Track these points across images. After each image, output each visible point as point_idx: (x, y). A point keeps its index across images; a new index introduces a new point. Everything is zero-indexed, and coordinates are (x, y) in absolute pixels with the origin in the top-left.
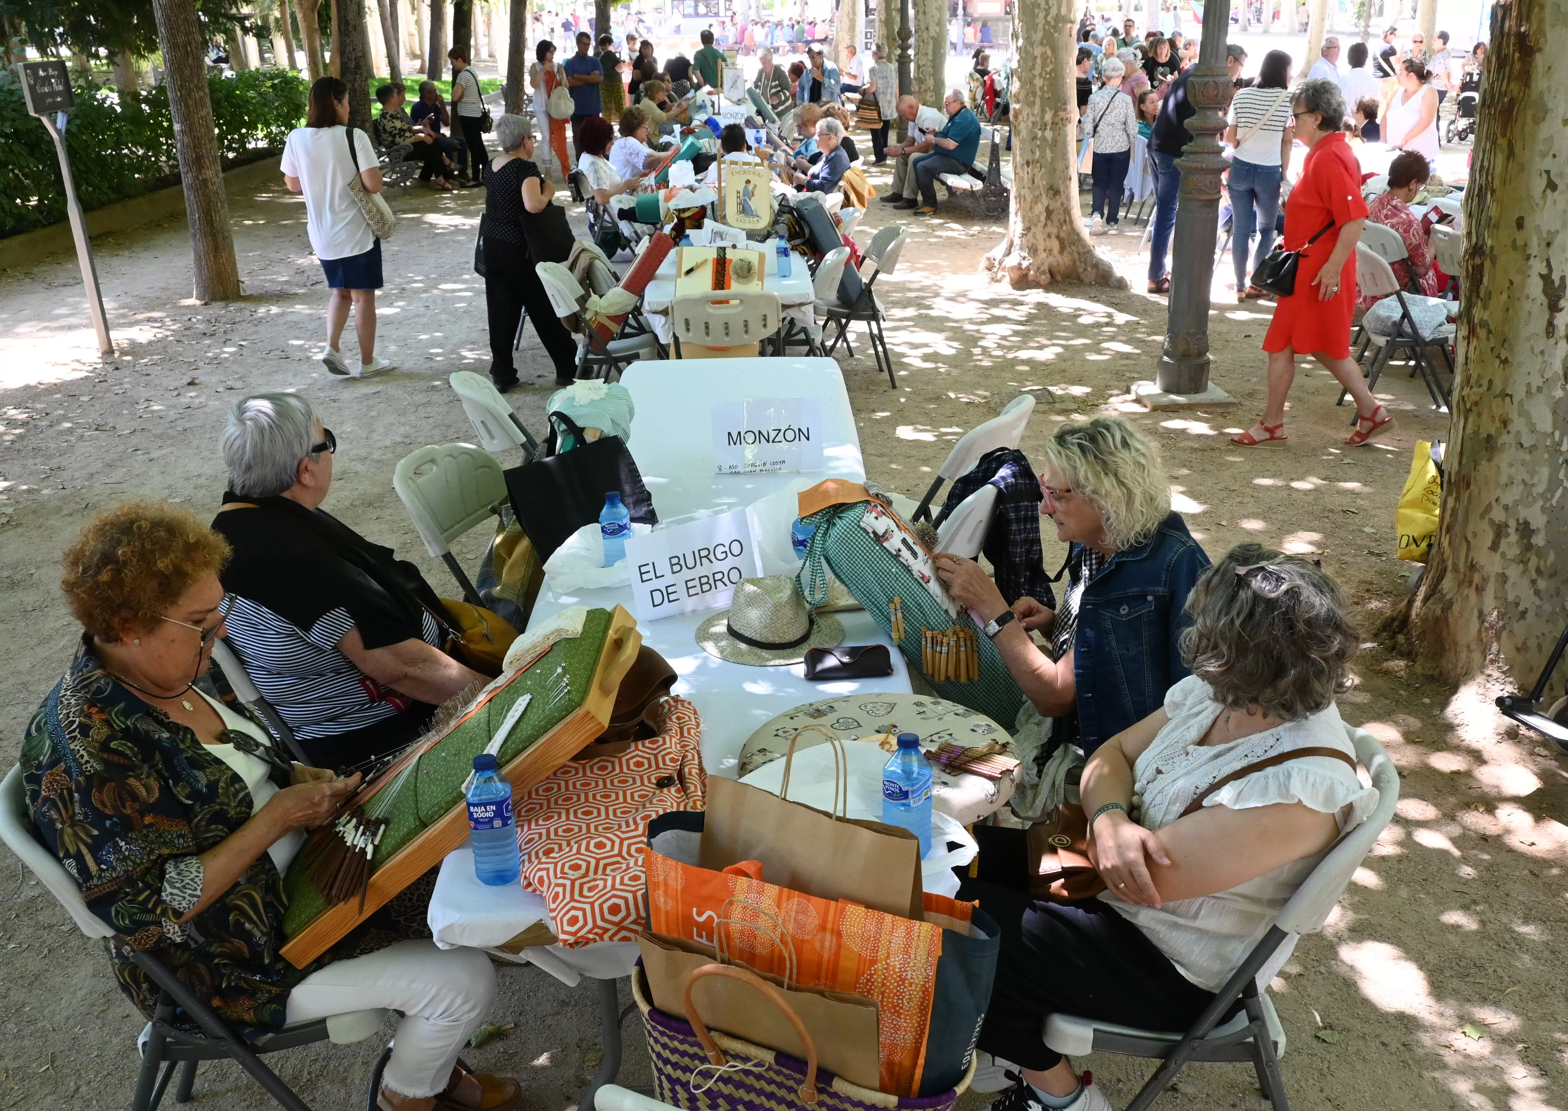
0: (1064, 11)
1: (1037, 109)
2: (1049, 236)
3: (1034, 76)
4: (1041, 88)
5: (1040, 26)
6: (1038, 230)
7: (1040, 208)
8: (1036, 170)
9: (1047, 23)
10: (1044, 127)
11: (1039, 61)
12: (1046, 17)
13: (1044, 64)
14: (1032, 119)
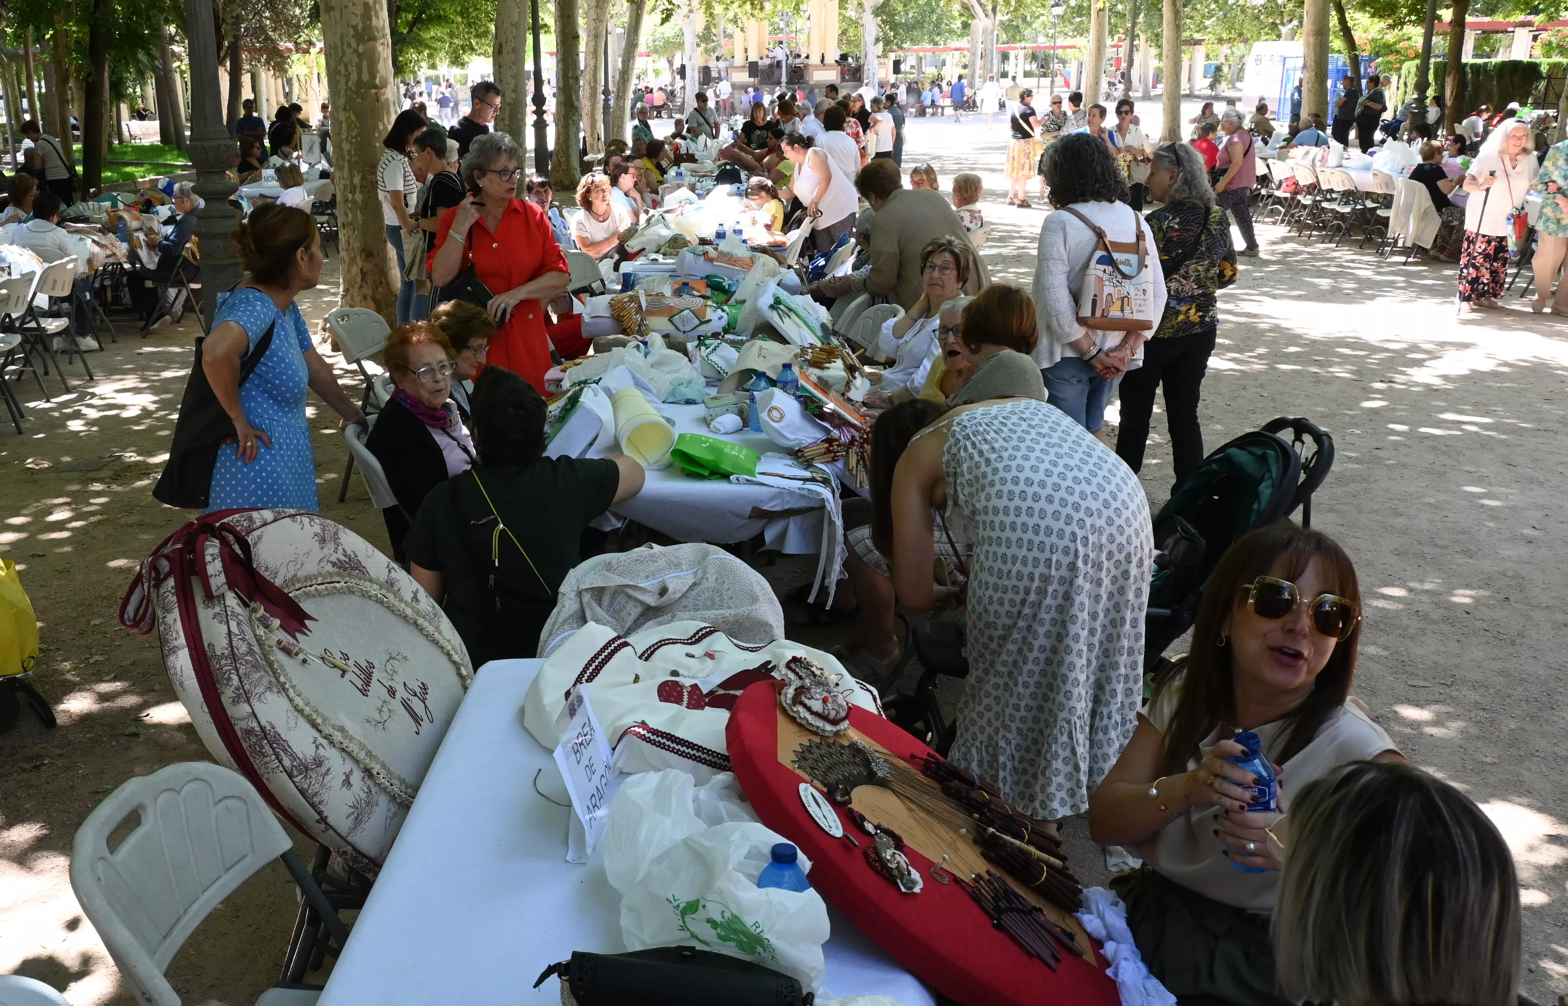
0: (365, 77)
1: (346, 172)
2: (365, 298)
3: (342, 140)
4: (349, 152)
5: (343, 92)
6: (355, 291)
7: (355, 270)
8: (350, 233)
9: (348, 88)
10: (353, 191)
11: (344, 125)
12: (346, 84)
13: (349, 129)
14: (343, 182)
